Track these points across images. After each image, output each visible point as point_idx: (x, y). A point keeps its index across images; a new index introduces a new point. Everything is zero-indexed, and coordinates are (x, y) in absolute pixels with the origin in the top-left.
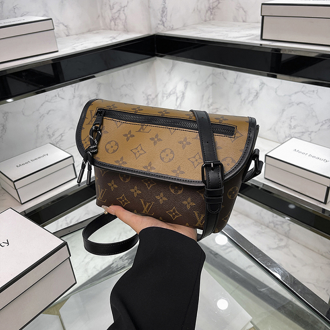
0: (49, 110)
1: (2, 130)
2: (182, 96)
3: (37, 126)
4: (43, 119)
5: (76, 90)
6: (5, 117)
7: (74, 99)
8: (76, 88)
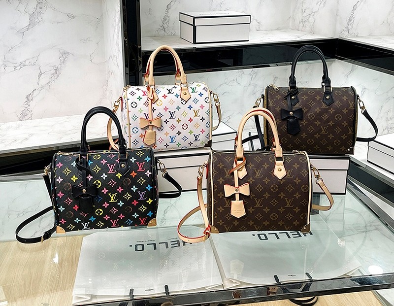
0: (225, 91)
5: (252, 79)
7: (249, 87)
8: (253, 76)
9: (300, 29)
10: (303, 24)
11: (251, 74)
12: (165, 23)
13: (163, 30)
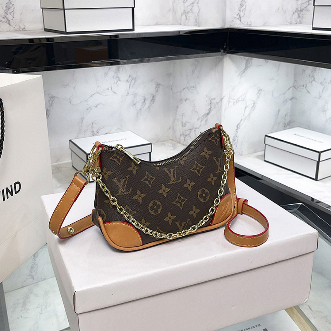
0: (98, 103)
2: (253, 105)
3: (82, 119)
4: (90, 112)
5: (131, 87)
6: (50, 102)
7: (127, 96)
8: (132, 83)
9: (182, 23)
10: (186, 16)
11: (129, 80)
12: (8, 13)
13: (6, 22)
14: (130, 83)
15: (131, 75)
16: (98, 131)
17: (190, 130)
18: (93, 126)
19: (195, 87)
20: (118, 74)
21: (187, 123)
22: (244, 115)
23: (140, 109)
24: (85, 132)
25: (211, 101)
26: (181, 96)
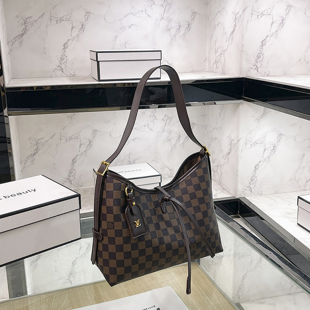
0: (136, 137)
1: (88, 145)
2: (273, 148)
5: (166, 125)
6: (93, 134)
7: (162, 133)
8: (167, 122)
9: (214, 71)
10: (217, 65)
11: (164, 119)
12: (62, 63)
13: (60, 70)
14: (165, 121)
15: (167, 114)
16: (134, 161)
17: (217, 167)
18: (130, 157)
19: (221, 128)
20: (155, 113)
21: (216, 160)
22: (263, 157)
23: (175, 145)
24: (122, 161)
25: (231, 142)
26: (212, 135)
